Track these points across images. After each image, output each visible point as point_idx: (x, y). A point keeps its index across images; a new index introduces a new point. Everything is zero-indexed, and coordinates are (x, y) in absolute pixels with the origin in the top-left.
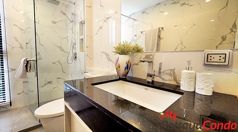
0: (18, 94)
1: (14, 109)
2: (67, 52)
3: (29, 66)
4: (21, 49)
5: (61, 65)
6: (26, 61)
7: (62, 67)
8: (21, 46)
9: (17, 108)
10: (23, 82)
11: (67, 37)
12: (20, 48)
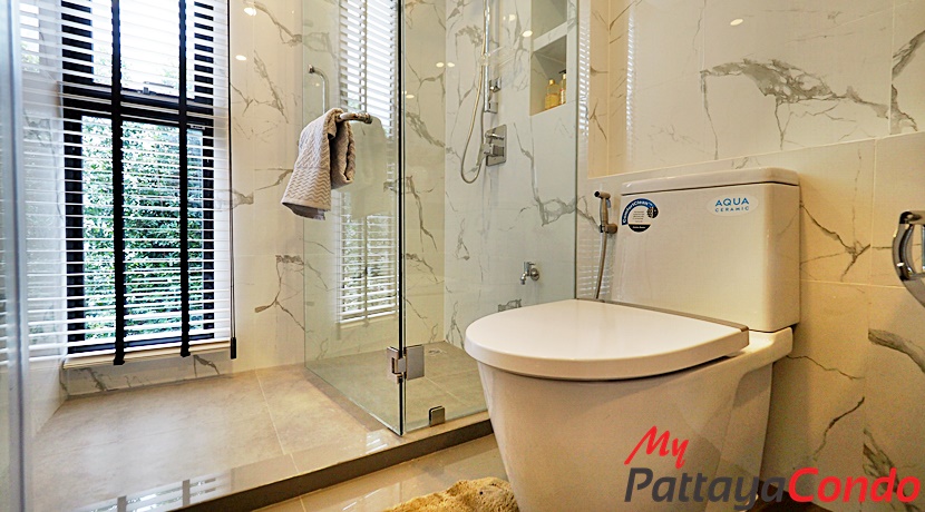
0: (258, 310)
1: (241, 374)
2: (438, 143)
3: (343, 149)
4: (276, 110)
5: (416, 196)
6: (333, 122)
7: (421, 209)
8: (277, 98)
9: (252, 372)
10: (278, 257)
11: (441, 76)
12: (272, 105)
